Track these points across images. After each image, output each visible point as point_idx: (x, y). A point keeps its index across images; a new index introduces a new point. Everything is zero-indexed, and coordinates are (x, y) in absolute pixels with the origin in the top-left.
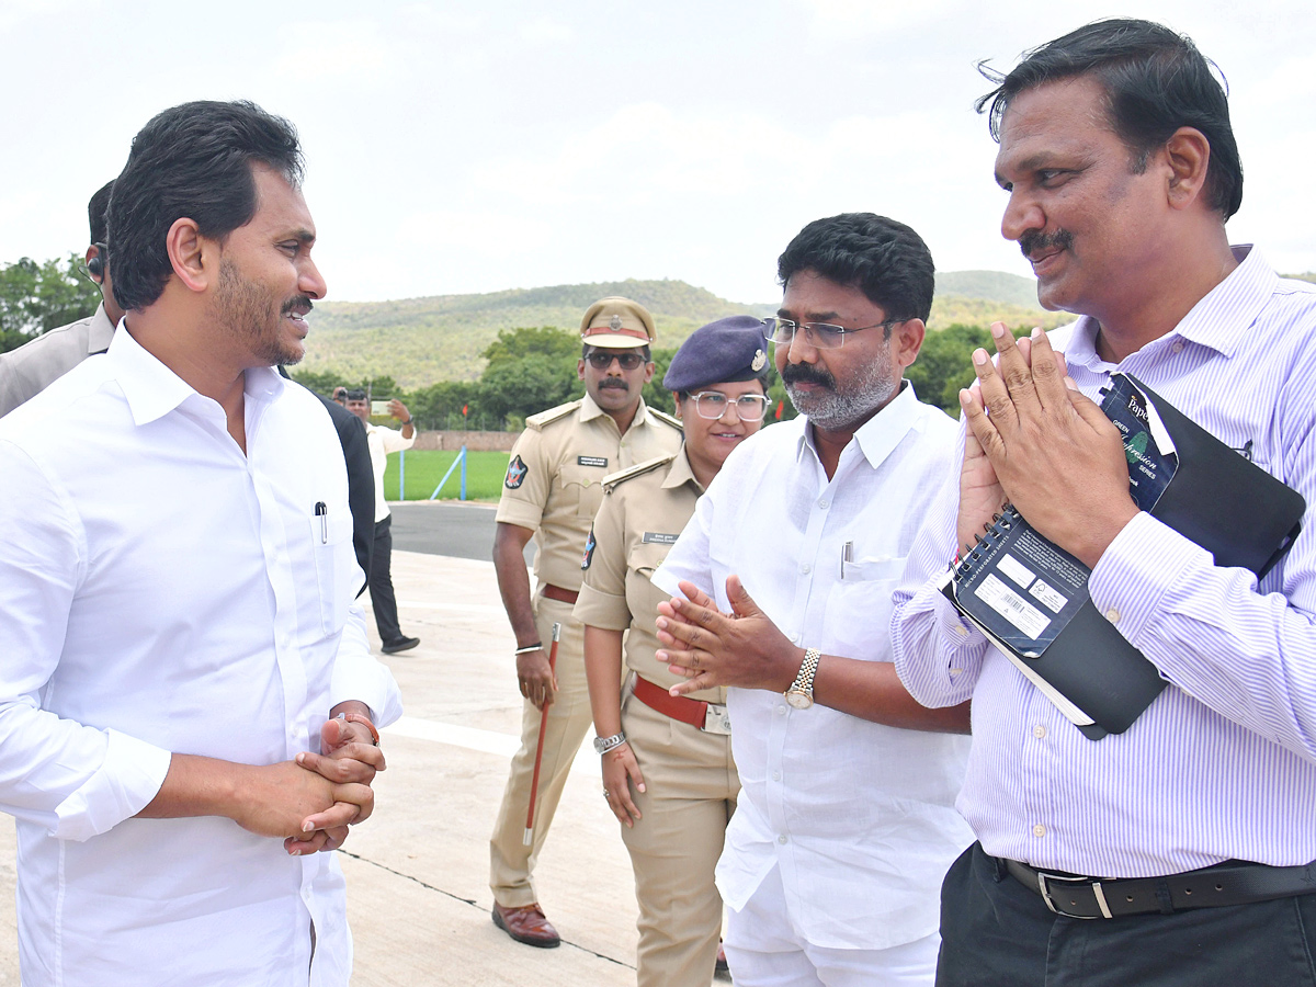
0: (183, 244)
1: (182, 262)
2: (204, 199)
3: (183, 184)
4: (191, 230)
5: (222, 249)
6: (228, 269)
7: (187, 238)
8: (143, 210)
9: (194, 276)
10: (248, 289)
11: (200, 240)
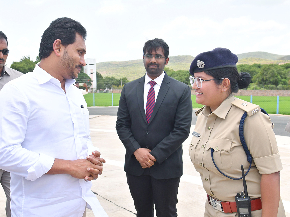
0: (57, 45)
1: (56, 49)
2: (63, 36)
3: (60, 32)
4: (60, 43)
5: (65, 48)
6: (66, 53)
7: (58, 44)
8: (50, 36)
9: (58, 52)
10: (69, 58)
11: (61, 45)
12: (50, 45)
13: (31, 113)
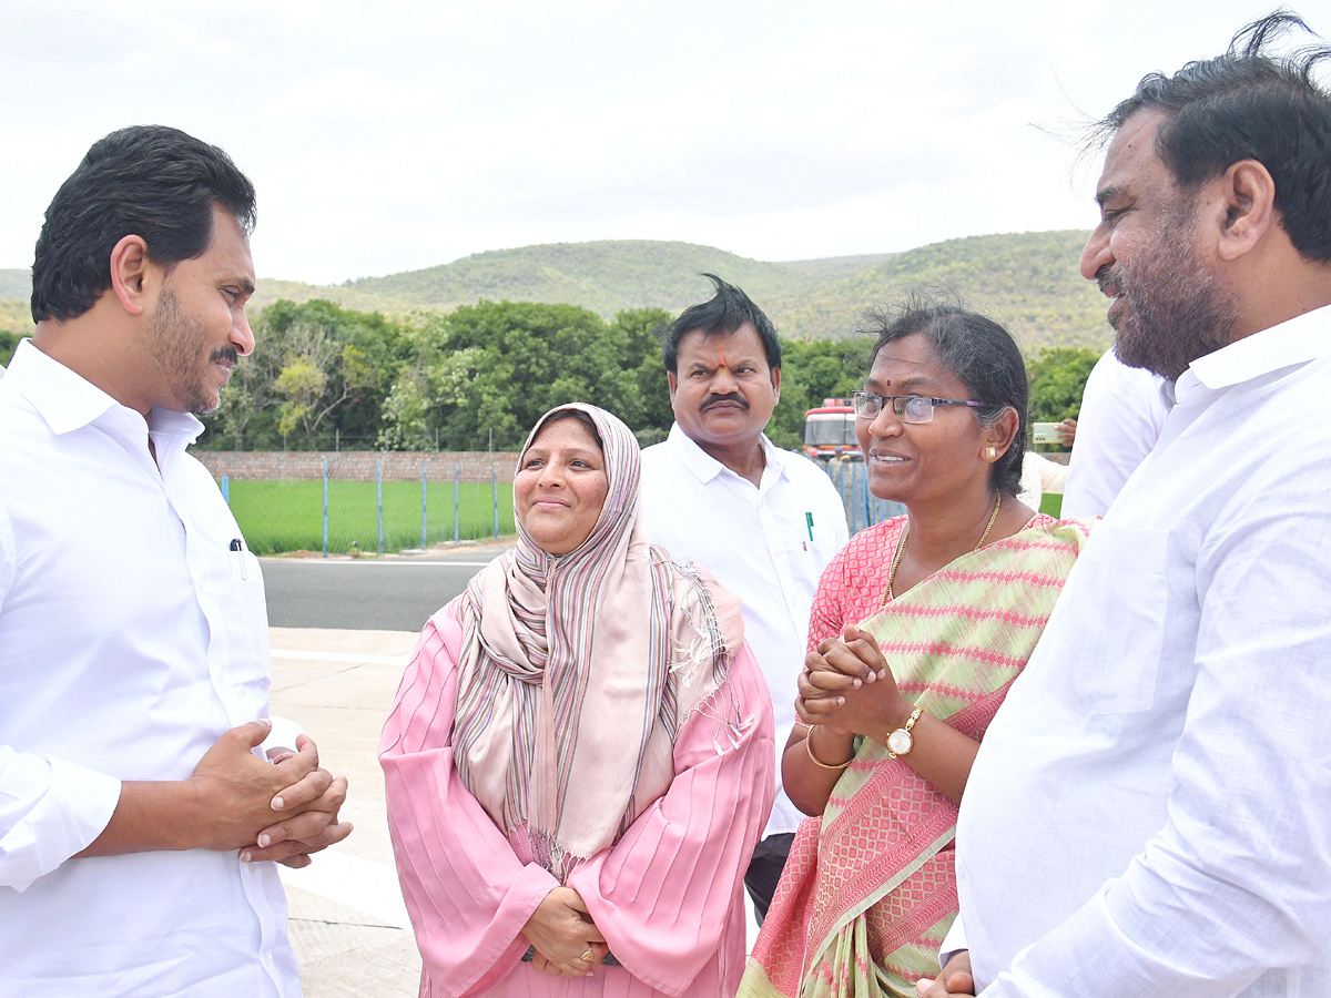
0: (128, 263)
1: (122, 280)
2: (157, 221)
3: (142, 201)
4: (140, 250)
5: (166, 276)
6: (168, 298)
7: (133, 258)
9: (131, 297)
10: (184, 323)
11: (145, 262)
12: (91, 260)
13: (21, 570)
